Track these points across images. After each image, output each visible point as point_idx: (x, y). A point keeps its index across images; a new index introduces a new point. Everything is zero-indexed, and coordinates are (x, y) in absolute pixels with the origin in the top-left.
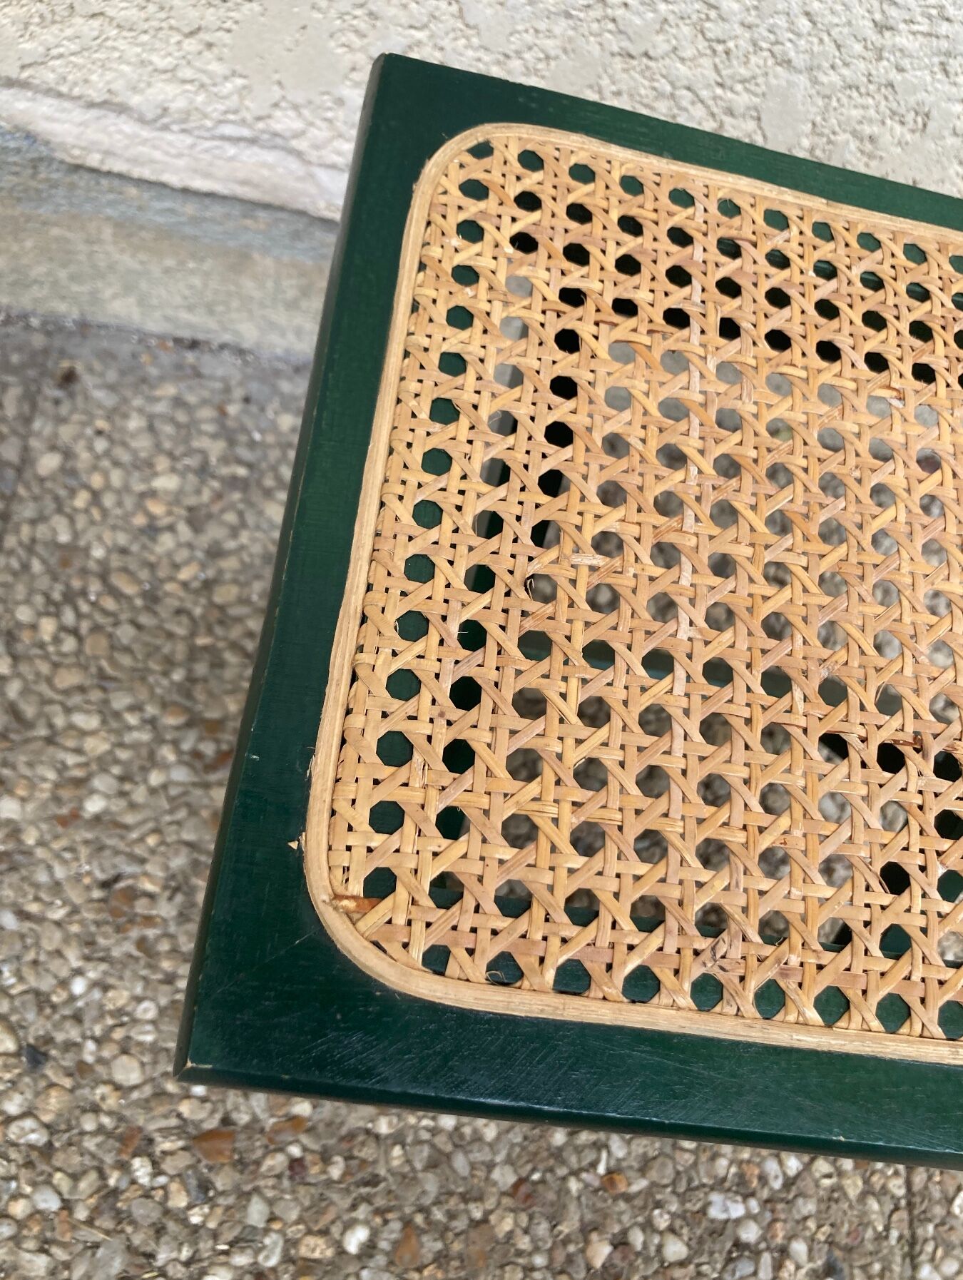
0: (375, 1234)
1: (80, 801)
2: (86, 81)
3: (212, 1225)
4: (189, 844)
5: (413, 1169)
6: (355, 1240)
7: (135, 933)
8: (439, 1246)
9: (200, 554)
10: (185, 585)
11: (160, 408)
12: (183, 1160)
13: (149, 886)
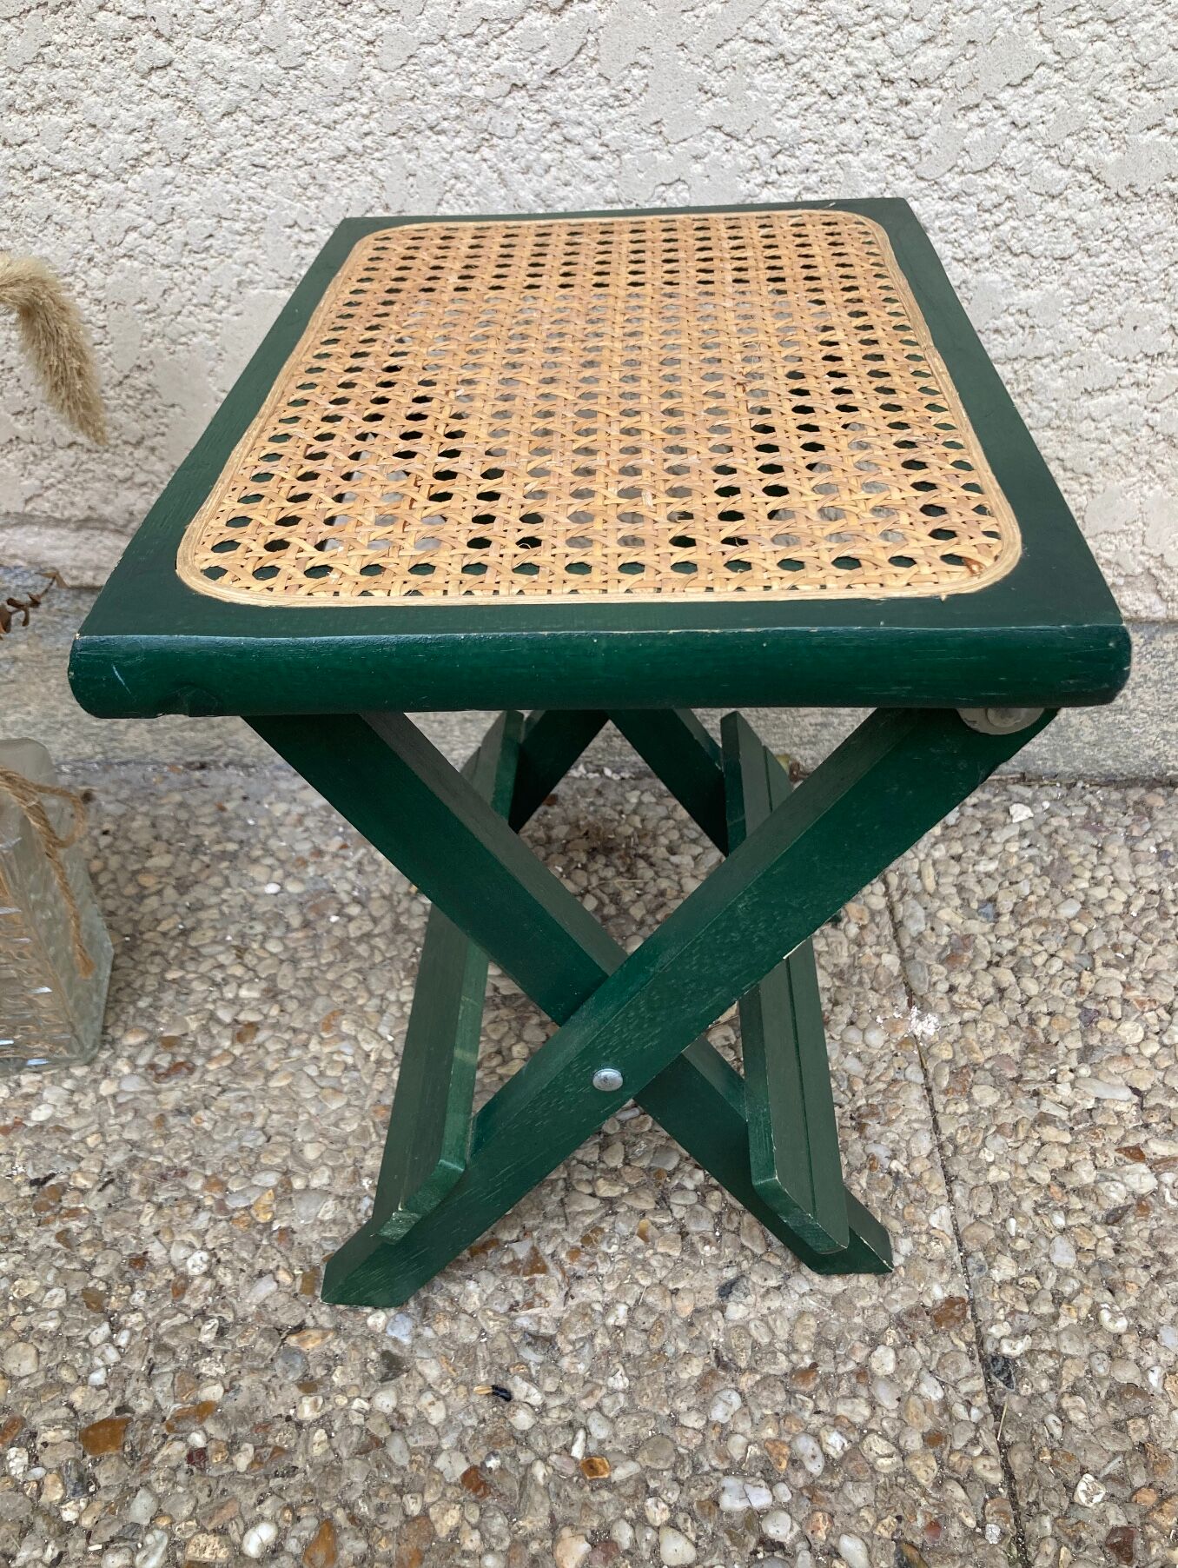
0: (282, 1534)
1: (27, 1113)
2: (72, 504)
3: (87, 1522)
4: (128, 1141)
5: (339, 1458)
6: (257, 1540)
7: (57, 1226)
8: (361, 1546)
9: (182, 910)
10: (164, 934)
11: (163, 811)
12: (66, 1455)
13: (81, 1181)
